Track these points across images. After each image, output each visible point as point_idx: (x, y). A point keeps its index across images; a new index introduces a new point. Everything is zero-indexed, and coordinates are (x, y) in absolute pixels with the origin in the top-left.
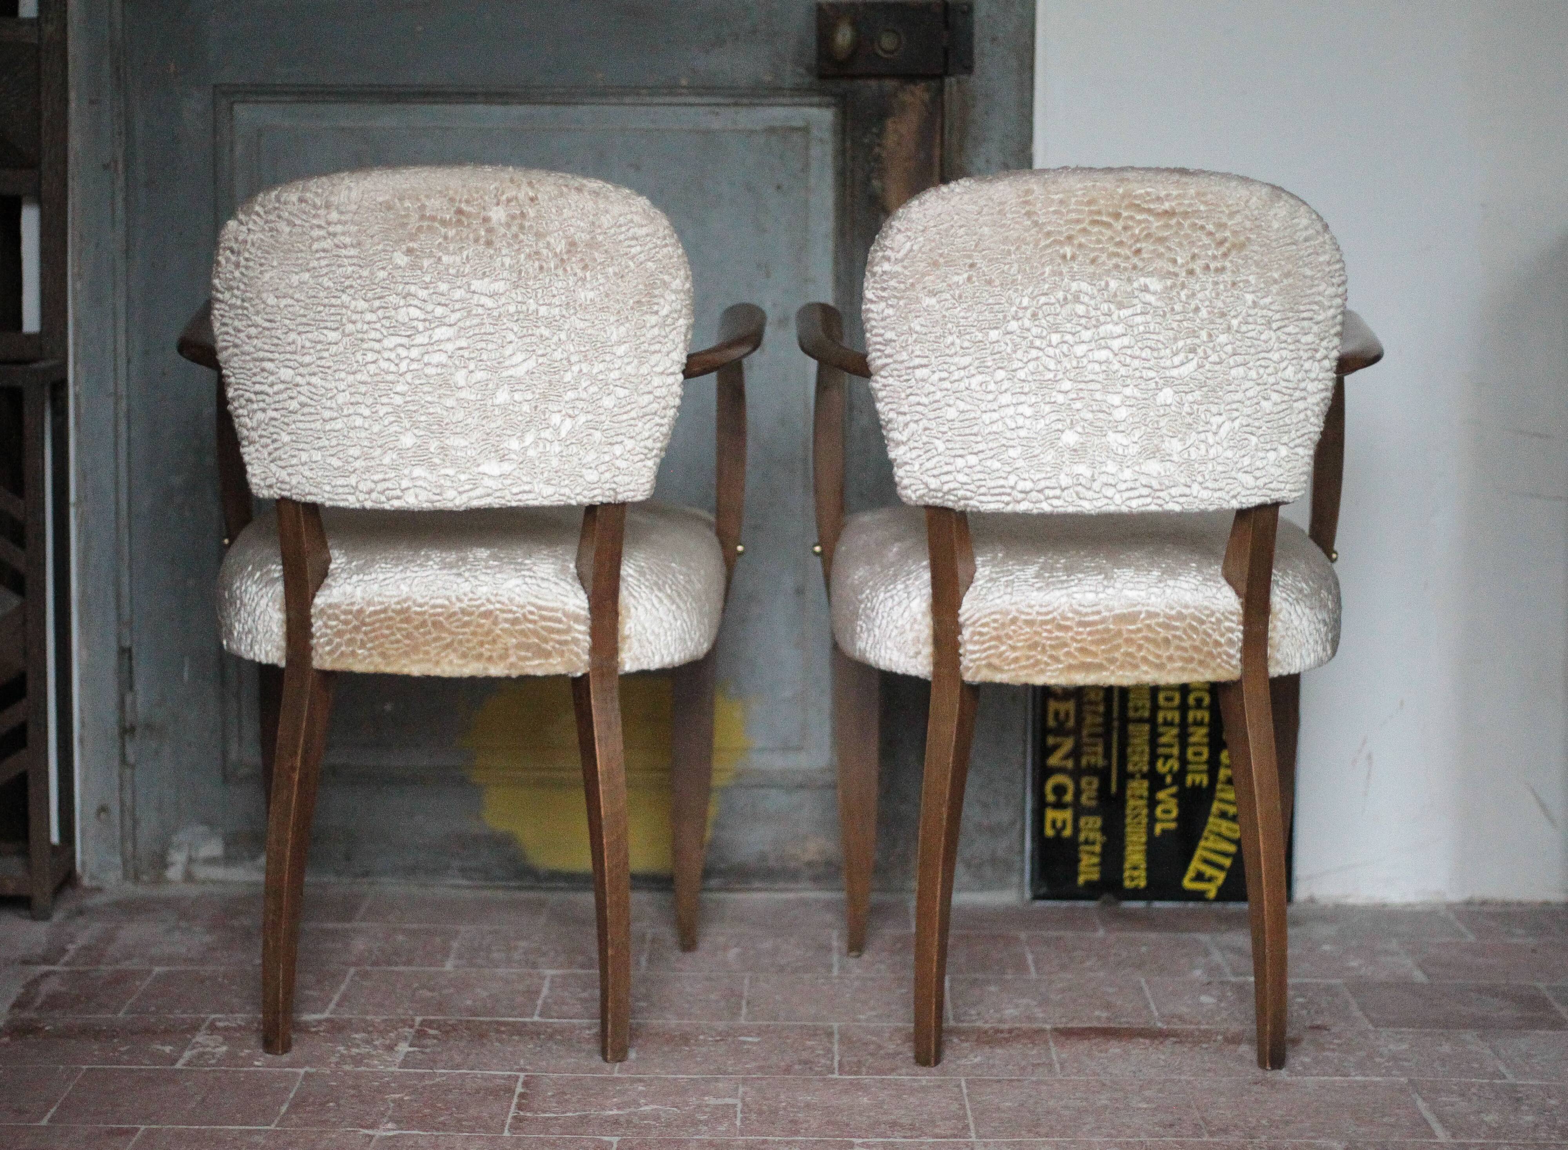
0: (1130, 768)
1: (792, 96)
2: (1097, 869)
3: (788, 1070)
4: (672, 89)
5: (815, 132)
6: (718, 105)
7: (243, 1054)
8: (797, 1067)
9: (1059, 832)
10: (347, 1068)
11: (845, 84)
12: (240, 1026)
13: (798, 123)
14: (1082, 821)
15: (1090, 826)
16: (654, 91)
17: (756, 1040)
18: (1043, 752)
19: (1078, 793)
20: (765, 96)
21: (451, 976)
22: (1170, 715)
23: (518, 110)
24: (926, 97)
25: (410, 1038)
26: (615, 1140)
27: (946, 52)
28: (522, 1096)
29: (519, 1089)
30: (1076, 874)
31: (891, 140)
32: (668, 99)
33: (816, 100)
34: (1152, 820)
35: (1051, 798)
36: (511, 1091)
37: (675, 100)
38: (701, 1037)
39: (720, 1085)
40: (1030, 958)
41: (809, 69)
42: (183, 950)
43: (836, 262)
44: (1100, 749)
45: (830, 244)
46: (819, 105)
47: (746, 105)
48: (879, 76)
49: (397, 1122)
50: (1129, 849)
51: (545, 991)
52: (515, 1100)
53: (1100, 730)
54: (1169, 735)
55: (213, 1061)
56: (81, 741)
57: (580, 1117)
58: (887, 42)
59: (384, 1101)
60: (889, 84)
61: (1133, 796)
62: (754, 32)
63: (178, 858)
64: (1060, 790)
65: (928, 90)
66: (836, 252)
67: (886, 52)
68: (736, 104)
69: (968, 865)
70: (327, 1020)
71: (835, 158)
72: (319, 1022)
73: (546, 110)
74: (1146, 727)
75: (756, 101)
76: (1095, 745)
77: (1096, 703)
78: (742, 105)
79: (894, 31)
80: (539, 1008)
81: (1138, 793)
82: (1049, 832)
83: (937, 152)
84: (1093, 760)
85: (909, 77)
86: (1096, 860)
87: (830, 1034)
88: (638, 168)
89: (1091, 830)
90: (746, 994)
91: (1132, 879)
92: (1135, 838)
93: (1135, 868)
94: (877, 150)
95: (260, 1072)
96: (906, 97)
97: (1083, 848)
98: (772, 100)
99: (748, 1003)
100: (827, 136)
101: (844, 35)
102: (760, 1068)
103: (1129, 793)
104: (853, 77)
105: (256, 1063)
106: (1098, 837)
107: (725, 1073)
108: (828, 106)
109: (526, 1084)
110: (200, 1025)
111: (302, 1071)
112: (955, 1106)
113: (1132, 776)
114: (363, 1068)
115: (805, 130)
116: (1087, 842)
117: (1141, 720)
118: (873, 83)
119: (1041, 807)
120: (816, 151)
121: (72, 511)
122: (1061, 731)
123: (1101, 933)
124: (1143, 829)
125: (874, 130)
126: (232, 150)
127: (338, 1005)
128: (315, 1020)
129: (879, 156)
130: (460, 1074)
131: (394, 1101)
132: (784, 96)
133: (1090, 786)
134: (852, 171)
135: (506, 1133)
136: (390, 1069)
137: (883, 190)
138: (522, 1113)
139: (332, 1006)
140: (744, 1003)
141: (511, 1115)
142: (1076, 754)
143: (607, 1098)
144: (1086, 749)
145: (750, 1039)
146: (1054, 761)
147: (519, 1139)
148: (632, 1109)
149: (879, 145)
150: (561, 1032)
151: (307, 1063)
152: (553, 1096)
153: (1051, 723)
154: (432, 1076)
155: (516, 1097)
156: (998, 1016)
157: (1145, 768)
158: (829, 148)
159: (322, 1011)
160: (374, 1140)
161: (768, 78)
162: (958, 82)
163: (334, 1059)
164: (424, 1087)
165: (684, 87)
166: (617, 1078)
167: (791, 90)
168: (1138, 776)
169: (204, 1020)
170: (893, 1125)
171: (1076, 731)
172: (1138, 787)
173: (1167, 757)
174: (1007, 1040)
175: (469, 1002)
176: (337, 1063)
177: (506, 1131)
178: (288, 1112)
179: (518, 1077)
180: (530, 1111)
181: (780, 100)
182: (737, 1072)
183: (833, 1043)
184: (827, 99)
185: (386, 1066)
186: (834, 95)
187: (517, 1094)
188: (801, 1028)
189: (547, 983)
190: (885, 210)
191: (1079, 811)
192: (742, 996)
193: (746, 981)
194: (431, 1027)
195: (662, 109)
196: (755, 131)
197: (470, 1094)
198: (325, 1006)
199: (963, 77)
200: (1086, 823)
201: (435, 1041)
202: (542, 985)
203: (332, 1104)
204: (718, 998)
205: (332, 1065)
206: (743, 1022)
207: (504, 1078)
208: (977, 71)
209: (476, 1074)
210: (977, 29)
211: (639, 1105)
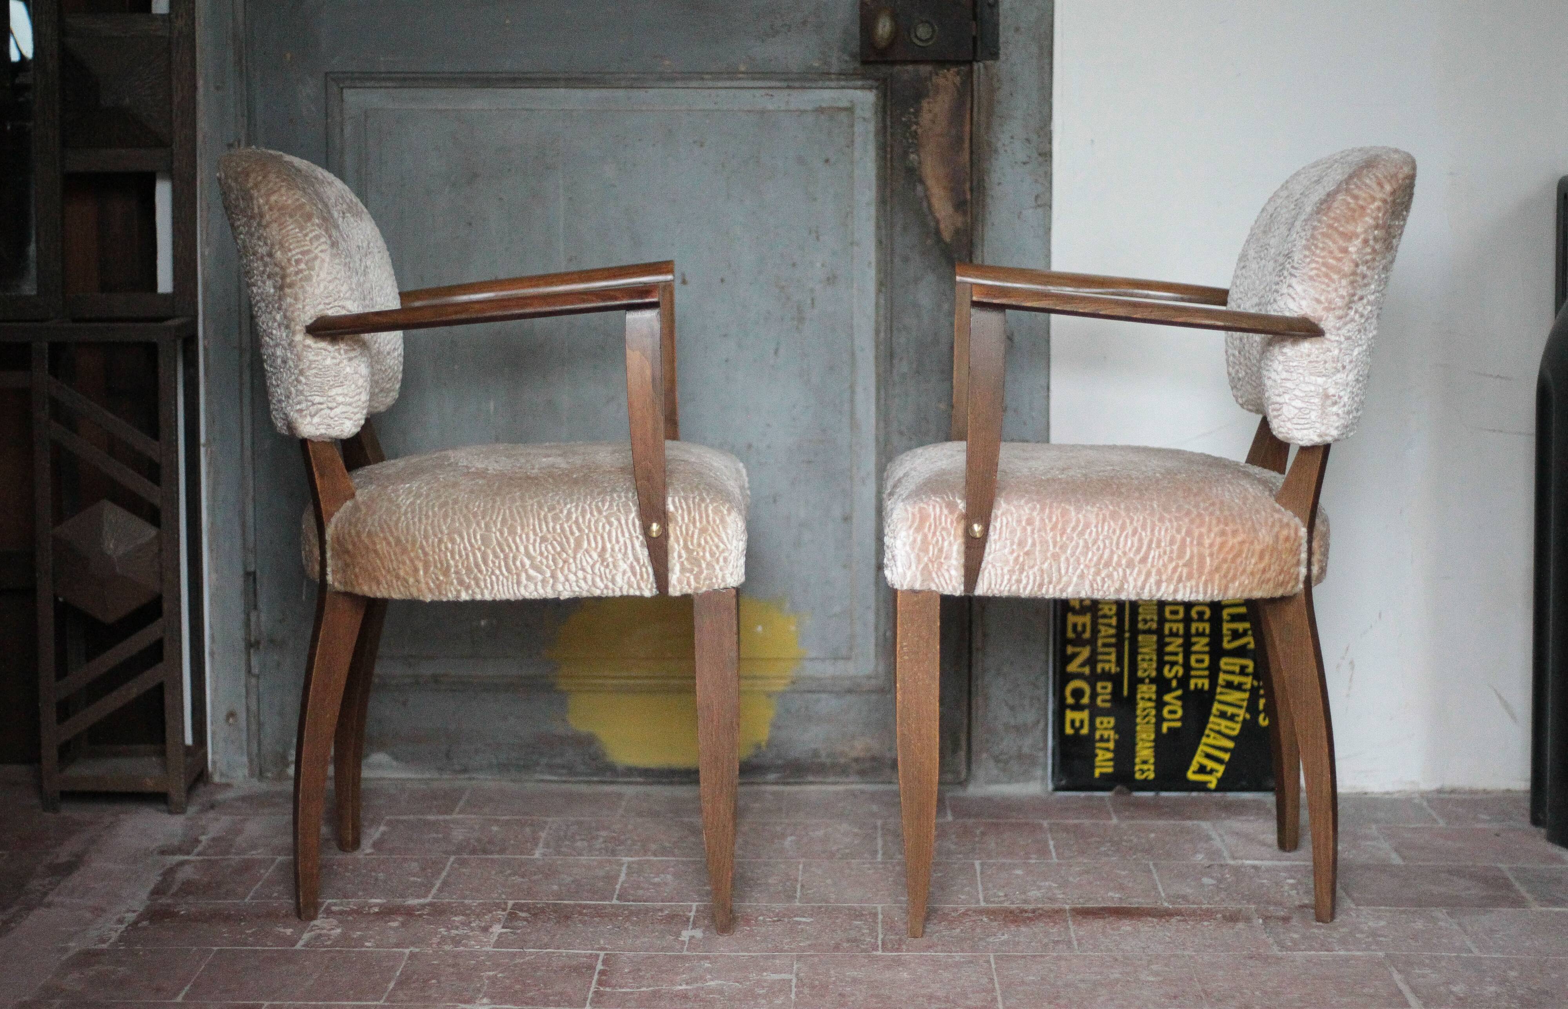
0: (1140, 674)
1: (838, 80)
2: (1111, 763)
3: (837, 947)
4: (732, 74)
5: (858, 112)
6: (771, 88)
7: (355, 936)
8: (845, 945)
9: (1077, 730)
10: (447, 948)
11: (884, 70)
12: (352, 910)
13: (843, 104)
14: (1098, 720)
15: (1105, 725)
16: (717, 75)
17: (809, 920)
18: (1063, 660)
19: (1094, 695)
20: (815, 80)
21: (540, 863)
22: (1175, 627)
23: (594, 94)
24: (958, 80)
25: (503, 920)
27: (974, 39)
28: (602, 973)
29: (600, 967)
30: (1093, 767)
31: (926, 118)
32: (728, 84)
33: (860, 83)
34: (1160, 719)
35: (1070, 701)
36: (592, 968)
37: (735, 84)
38: (761, 918)
39: (777, 962)
40: (1051, 843)
41: (853, 56)
43: (878, 227)
44: (1113, 658)
45: (873, 211)
46: (862, 88)
47: (797, 88)
48: (915, 62)
49: (492, 998)
50: (1140, 745)
51: (623, 877)
52: (596, 977)
53: (1113, 640)
54: (1175, 645)
55: (329, 943)
56: (212, 654)
57: (653, 991)
58: (923, 32)
59: (480, 978)
60: (925, 69)
61: (1143, 699)
62: (804, 23)
64: (1078, 694)
65: (958, 73)
66: (877, 218)
67: (921, 40)
68: (789, 87)
69: (997, 760)
70: (431, 904)
71: (877, 134)
72: (423, 906)
73: (620, 93)
74: (1155, 638)
75: (807, 85)
76: (1109, 654)
77: (1109, 615)
78: (794, 88)
79: (927, 22)
80: (617, 892)
81: (1147, 696)
82: (1069, 731)
83: (967, 128)
84: (1107, 667)
85: (942, 63)
86: (1110, 755)
87: (874, 915)
88: (701, 144)
89: (1106, 729)
90: (800, 879)
91: (1143, 771)
92: (1144, 736)
93: (1145, 762)
95: (372, 953)
96: (941, 81)
97: (1098, 745)
98: (820, 84)
99: (802, 886)
100: (869, 113)
101: (884, 26)
102: (813, 947)
103: (1139, 696)
104: (893, 63)
105: (367, 944)
106: (1111, 735)
107: (782, 951)
108: (870, 88)
109: (604, 962)
110: (318, 910)
111: (407, 951)
112: (985, 980)
113: (1142, 681)
114: (461, 949)
115: (850, 110)
116: (1102, 739)
117: (1149, 632)
118: (910, 68)
119: (1061, 709)
120: (859, 128)
121: (202, 450)
122: (1079, 641)
123: (1115, 821)
124: (1152, 728)
125: (912, 110)
126: (342, 130)
127: (440, 890)
128: (419, 904)
129: (916, 132)
130: (547, 953)
131: (488, 978)
132: (832, 80)
133: (1105, 689)
134: (892, 147)
135: (588, 1007)
136: (484, 949)
137: (920, 163)
138: (602, 989)
139: (434, 891)
140: (799, 886)
141: (592, 989)
142: (1092, 661)
143: (677, 974)
144: (1100, 657)
145: (804, 920)
146: (1072, 668)
148: (699, 985)
149: (917, 123)
150: (635, 913)
151: (413, 944)
152: (629, 972)
153: (1070, 634)
154: (522, 955)
155: (596, 974)
156: (1023, 897)
157: (1154, 674)
158: (871, 127)
159: (425, 897)
161: (816, 64)
162: (986, 67)
163: (435, 940)
164: (515, 965)
165: (743, 73)
166: (686, 956)
167: (837, 74)
168: (1147, 681)
169: (321, 905)
171: (1092, 641)
172: (1147, 691)
173: (1173, 664)
174: (1031, 920)
175: (555, 887)
176: (438, 944)
177: (588, 1005)
178: (394, 989)
179: (598, 956)
180: (609, 986)
181: (827, 83)
182: (792, 950)
183: (877, 923)
184: (870, 82)
185: (482, 946)
186: (877, 80)
187: (597, 971)
188: (849, 910)
189: (624, 869)
190: (922, 181)
191: (1095, 712)
192: (797, 881)
193: (801, 867)
194: (522, 911)
195: (723, 92)
196: (805, 111)
197: (555, 972)
198: (428, 891)
199: (989, 62)
200: (1102, 723)
201: (525, 923)
202: (620, 871)
203: (433, 981)
204: (776, 882)
205: (434, 946)
206: (798, 904)
207: (586, 957)
208: (1002, 57)
209: (561, 953)
210: (1001, 19)
211: (705, 980)
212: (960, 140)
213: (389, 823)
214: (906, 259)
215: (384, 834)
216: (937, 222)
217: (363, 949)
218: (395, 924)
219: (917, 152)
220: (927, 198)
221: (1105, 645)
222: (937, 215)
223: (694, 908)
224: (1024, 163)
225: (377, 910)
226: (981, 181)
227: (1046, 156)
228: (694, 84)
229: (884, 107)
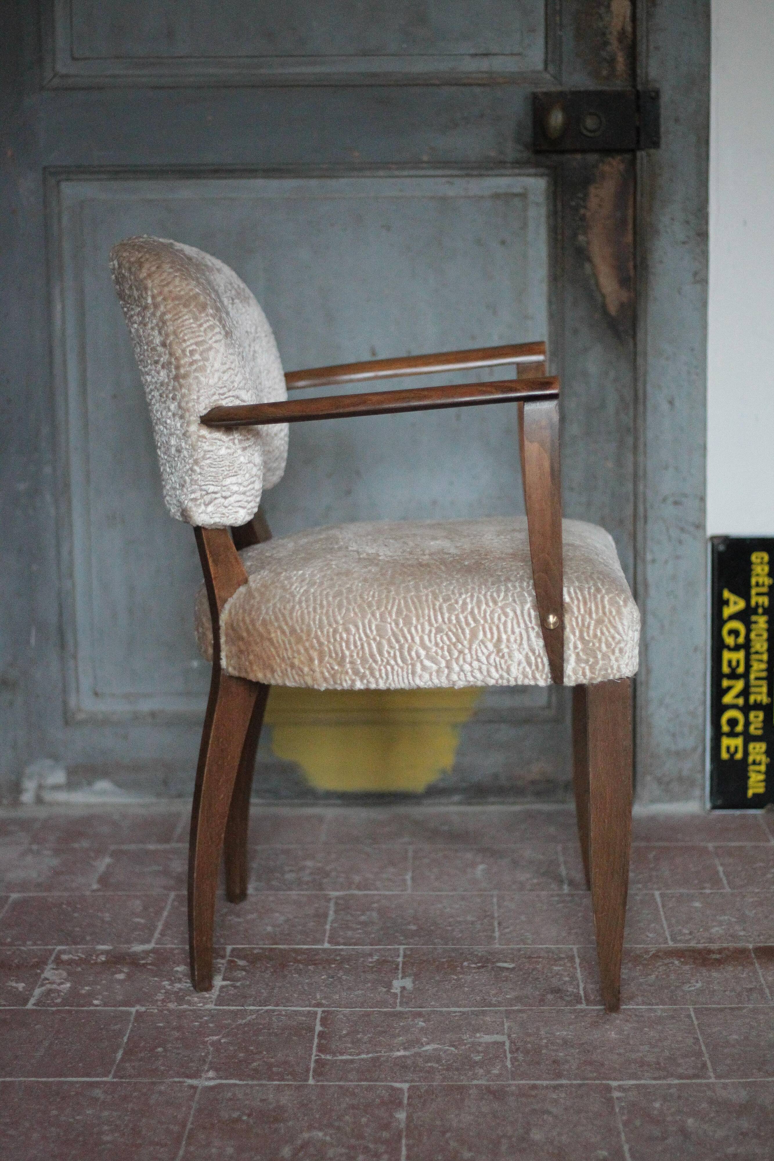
1: (513, 168)
2: (763, 784)
3: (542, 1001)
4: (416, 164)
5: (531, 197)
6: (451, 176)
7: (83, 992)
8: (550, 997)
9: (732, 756)
10: (172, 1006)
11: (555, 157)
12: (81, 959)
13: (518, 190)
14: (751, 746)
15: (757, 750)
16: (402, 165)
17: (511, 966)
18: (718, 692)
19: (747, 724)
20: (492, 169)
23: (291, 183)
24: (622, 167)
25: (223, 970)
26: (405, 1086)
27: (638, 129)
28: (321, 1035)
29: (318, 1028)
30: (746, 788)
31: (593, 202)
32: (412, 173)
33: (532, 171)
35: (726, 728)
36: (312, 1030)
37: (419, 172)
38: (465, 964)
39: (488, 1019)
40: (720, 869)
41: (526, 146)
42: (34, 875)
43: (550, 302)
44: (765, 690)
45: (544, 287)
46: (535, 175)
47: (476, 176)
48: (583, 151)
49: (217, 1070)
51: (331, 915)
52: (316, 1041)
53: (765, 674)
55: (59, 1000)
57: (372, 1059)
58: (591, 123)
59: (204, 1043)
60: (592, 158)
62: (482, 116)
63: (30, 786)
64: (733, 722)
65: (623, 162)
66: (549, 294)
67: (589, 131)
68: (468, 175)
69: (660, 782)
70: (154, 951)
71: (548, 217)
72: (147, 953)
73: (314, 183)
75: (483, 172)
76: (761, 686)
77: (761, 653)
78: (471, 176)
79: (596, 114)
80: (327, 934)
82: (725, 756)
83: (630, 212)
84: (759, 698)
85: (607, 151)
86: (762, 777)
87: (572, 958)
88: (388, 228)
89: (758, 754)
90: (496, 915)
94: (582, 211)
95: (99, 1012)
96: (607, 168)
97: (752, 768)
98: (496, 172)
99: (499, 924)
100: (541, 199)
101: (557, 118)
102: (518, 999)
104: (563, 152)
105: (96, 1002)
106: (764, 759)
107: (490, 1005)
108: (542, 175)
109: (323, 1021)
110: (47, 959)
111: (133, 1010)
112: (690, 1041)
114: (185, 1006)
115: (523, 196)
116: (754, 763)
118: (579, 156)
119: (718, 736)
120: (532, 212)
122: (733, 676)
125: (580, 195)
126: (60, 219)
127: (162, 934)
128: (143, 951)
129: (584, 215)
130: (267, 1011)
131: (213, 1044)
132: (505, 168)
133: (757, 719)
134: (562, 229)
135: (311, 1082)
136: (208, 1006)
137: (588, 243)
138: (323, 1056)
139: (157, 935)
140: (496, 924)
141: (313, 1058)
142: (745, 693)
143: (394, 1036)
144: (753, 690)
145: (506, 965)
146: (728, 699)
147: (322, 1086)
148: (416, 1050)
149: (585, 207)
150: (346, 959)
151: (138, 1001)
152: (347, 1034)
153: (726, 669)
154: (242, 1014)
155: (316, 1037)
156: (706, 935)
158: (543, 211)
159: (148, 941)
160: (198, 1091)
161: (493, 154)
162: (649, 155)
163: (160, 997)
164: (238, 1027)
165: (426, 162)
166: (400, 1012)
167: (513, 163)
169: (51, 951)
170: (642, 1064)
171: (746, 675)
174: (719, 962)
175: (269, 929)
176: (163, 1001)
177: (311, 1078)
178: (122, 1060)
179: (316, 1013)
180: (329, 1053)
181: (503, 171)
182: (499, 1004)
183: (575, 968)
184: (541, 170)
185: (205, 1004)
186: (547, 167)
187: (316, 1033)
188: (548, 952)
189: (332, 905)
190: (589, 259)
191: (748, 738)
192: (493, 918)
193: (495, 900)
194: (239, 957)
195: (408, 180)
196: (482, 197)
197: (276, 1035)
198: (152, 935)
199: (652, 151)
200: (754, 748)
201: (244, 973)
202: (328, 907)
203: (160, 1049)
204: (474, 919)
205: (159, 1003)
206: (497, 946)
207: (304, 1015)
208: (663, 146)
209: (280, 1011)
210: (663, 111)
211: (422, 1044)
212: (624, 222)
213: (114, 854)
214: (576, 332)
215: (108, 866)
216: (603, 296)
217: (92, 1008)
218: (121, 976)
219: (585, 233)
220: (595, 275)
221: (757, 679)
222: (604, 291)
223: (401, 952)
224: (684, 243)
225: (103, 959)
226: (644, 259)
227: (703, 235)
228: (381, 173)
229: (555, 193)
